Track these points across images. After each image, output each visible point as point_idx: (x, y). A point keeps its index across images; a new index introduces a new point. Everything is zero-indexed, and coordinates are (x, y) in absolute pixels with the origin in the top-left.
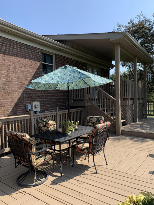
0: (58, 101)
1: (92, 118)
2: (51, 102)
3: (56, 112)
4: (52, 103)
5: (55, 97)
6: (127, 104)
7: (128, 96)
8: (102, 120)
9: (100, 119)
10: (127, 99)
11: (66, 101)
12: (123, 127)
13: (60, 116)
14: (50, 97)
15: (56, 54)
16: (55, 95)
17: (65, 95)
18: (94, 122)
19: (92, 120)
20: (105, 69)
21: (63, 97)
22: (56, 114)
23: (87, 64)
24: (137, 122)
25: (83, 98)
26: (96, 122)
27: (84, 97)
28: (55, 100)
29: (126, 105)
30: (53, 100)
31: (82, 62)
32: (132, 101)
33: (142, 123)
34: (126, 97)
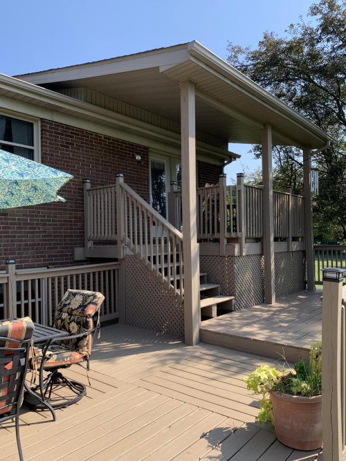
0: (46, 244)
1: (71, 297)
2: (20, 245)
3: (7, 275)
4: (24, 249)
5: (33, 233)
6: (236, 254)
7: (241, 231)
8: (95, 304)
9: (89, 301)
10: (236, 240)
11: (75, 244)
12: (221, 317)
13: (53, 284)
14: (16, 232)
15: (42, 119)
16: (35, 228)
17: (72, 229)
18: (72, 310)
19: (69, 304)
20: (210, 165)
21: (65, 233)
22: (6, 282)
23: (149, 149)
24: (274, 303)
25: (113, 237)
26: (78, 308)
27: (116, 233)
28: (34, 241)
29: (233, 256)
30: (25, 241)
31: (132, 144)
32: (259, 244)
33: (287, 305)
34: (233, 235)
